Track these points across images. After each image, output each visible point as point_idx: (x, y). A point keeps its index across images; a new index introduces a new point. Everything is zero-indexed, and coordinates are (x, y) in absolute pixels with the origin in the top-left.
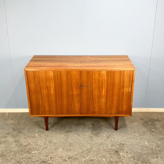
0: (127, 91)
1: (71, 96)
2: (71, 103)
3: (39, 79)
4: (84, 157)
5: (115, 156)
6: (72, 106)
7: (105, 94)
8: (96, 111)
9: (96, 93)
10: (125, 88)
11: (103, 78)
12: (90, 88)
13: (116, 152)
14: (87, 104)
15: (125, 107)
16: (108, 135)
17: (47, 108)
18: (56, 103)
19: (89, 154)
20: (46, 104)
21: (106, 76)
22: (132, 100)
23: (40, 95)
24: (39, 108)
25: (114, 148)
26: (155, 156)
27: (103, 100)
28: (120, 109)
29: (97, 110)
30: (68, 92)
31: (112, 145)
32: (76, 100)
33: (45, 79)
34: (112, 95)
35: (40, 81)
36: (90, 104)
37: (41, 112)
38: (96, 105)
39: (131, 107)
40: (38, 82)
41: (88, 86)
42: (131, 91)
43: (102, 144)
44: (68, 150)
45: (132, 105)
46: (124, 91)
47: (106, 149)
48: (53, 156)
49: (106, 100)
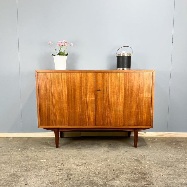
0: (147, 97)
1: (85, 103)
2: (85, 111)
3: (51, 82)
4: (100, 163)
5: (136, 162)
6: (86, 116)
7: (123, 100)
8: (113, 121)
9: (112, 99)
10: (144, 93)
11: (120, 81)
12: (106, 93)
13: (137, 160)
14: (103, 112)
15: (145, 116)
16: (126, 150)
17: (58, 118)
18: (69, 112)
19: (106, 161)
20: (57, 113)
21: (123, 78)
22: (153, 107)
23: (51, 101)
24: (50, 118)
25: (134, 158)
26: (183, 163)
27: (121, 108)
28: (140, 119)
29: (113, 119)
30: (82, 98)
31: (132, 156)
32: (91, 107)
33: (57, 82)
34: (131, 102)
35: (51, 84)
36: (106, 112)
37: (51, 123)
38: (113, 114)
39: (152, 116)
40: (49, 85)
41: (104, 91)
42: (151, 97)
43: (120, 155)
44: (81, 159)
45: (153, 113)
46: (143, 96)
47: (126, 158)
48: (64, 163)
49: (124, 108)
